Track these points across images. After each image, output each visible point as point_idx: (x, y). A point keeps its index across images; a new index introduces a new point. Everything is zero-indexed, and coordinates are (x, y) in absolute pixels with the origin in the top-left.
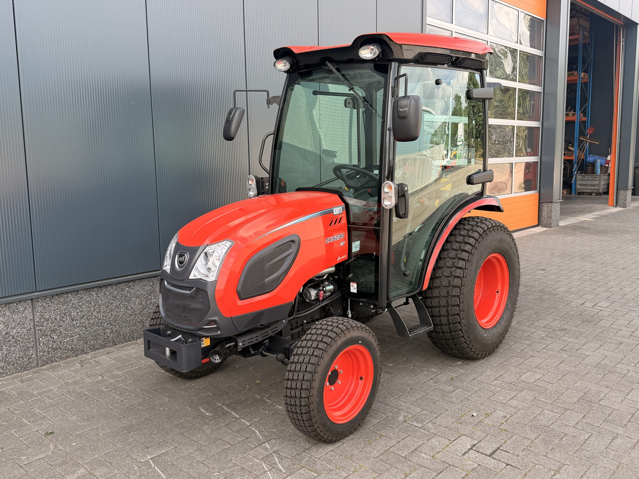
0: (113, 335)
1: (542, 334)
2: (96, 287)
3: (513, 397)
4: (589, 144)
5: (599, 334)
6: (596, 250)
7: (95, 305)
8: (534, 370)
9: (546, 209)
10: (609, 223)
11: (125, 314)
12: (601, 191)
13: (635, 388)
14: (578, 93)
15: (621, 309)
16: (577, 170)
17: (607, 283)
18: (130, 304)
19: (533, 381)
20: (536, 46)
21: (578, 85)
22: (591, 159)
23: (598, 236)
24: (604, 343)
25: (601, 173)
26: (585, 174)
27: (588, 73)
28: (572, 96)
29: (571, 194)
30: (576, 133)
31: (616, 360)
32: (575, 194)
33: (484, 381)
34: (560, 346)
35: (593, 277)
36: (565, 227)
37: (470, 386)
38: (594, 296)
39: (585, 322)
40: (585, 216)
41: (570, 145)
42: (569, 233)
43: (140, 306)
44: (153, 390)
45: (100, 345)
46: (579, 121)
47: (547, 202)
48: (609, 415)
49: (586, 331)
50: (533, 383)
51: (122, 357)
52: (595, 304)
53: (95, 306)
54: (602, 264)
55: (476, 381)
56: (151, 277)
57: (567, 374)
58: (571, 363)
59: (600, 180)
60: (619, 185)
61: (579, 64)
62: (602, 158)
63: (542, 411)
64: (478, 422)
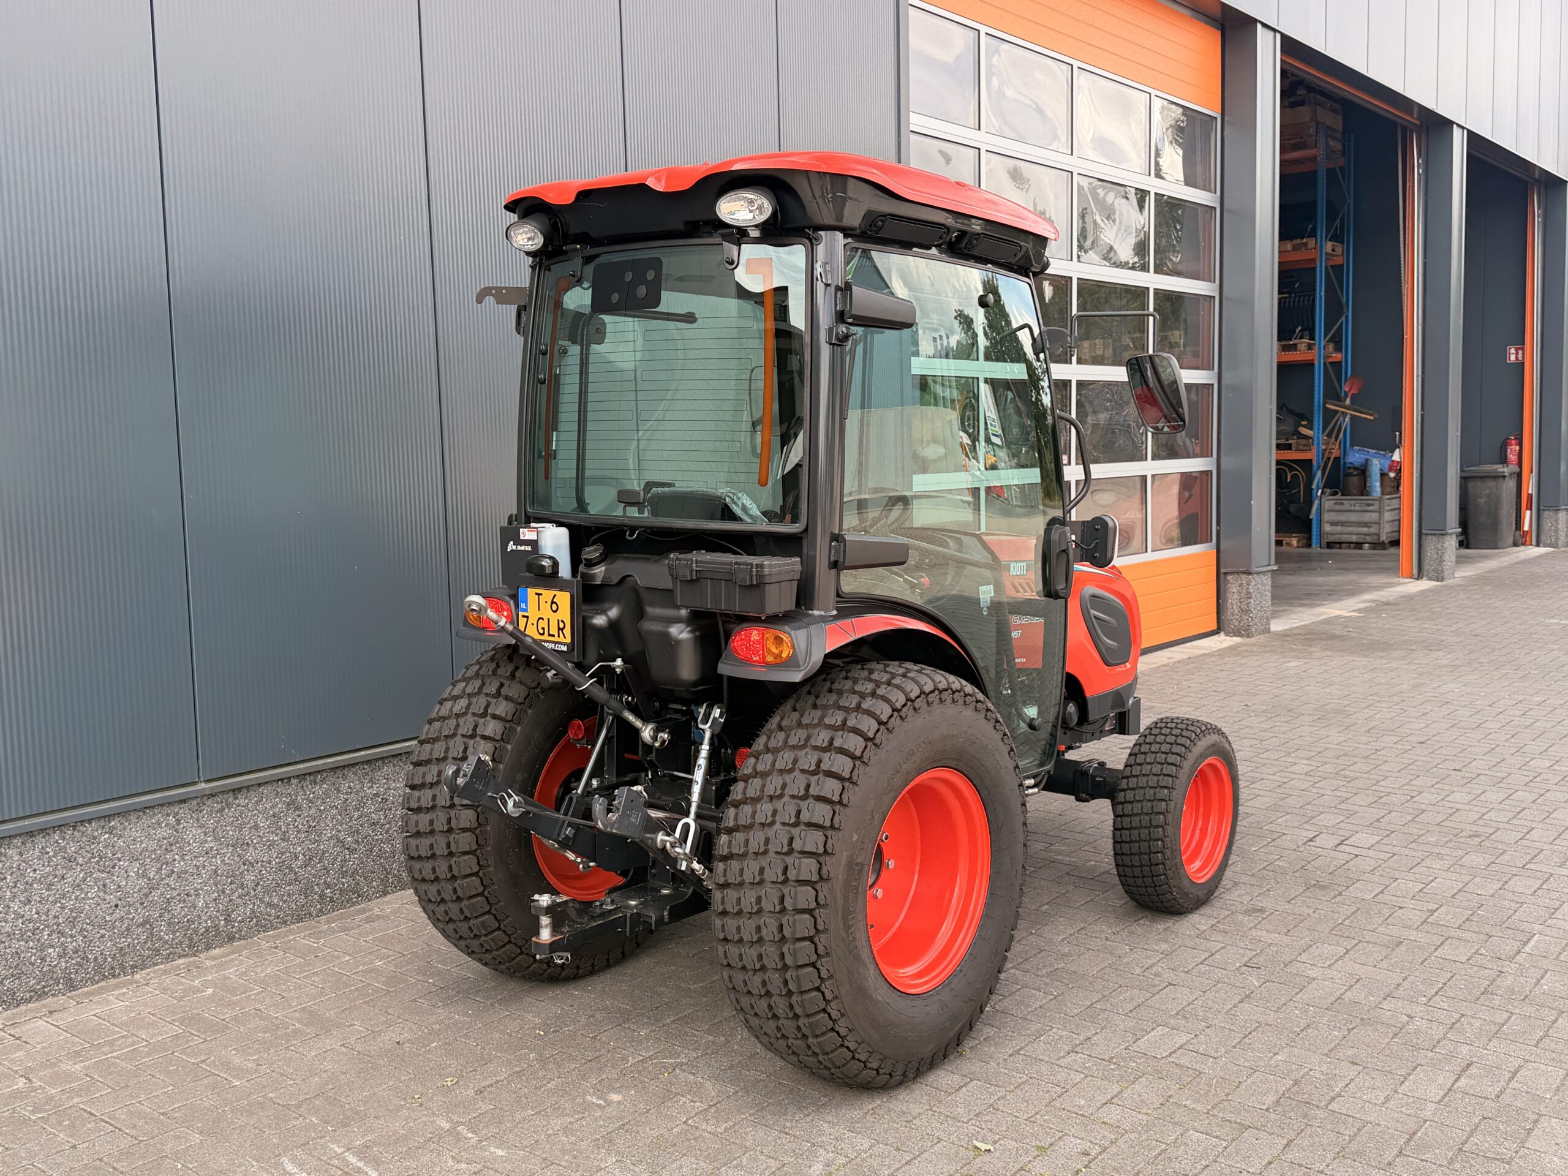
0: (67, 962)
1: (1200, 923)
2: (20, 835)
3: (1112, 1098)
4: (1351, 419)
5: (1344, 920)
6: (1358, 696)
7: (16, 883)
8: (1172, 1021)
9: (1235, 591)
10: (1398, 623)
11: (99, 905)
12: (1383, 538)
13: (1423, 1063)
14: (1318, 292)
15: (1407, 852)
16: (1321, 485)
17: (1378, 782)
18: (115, 878)
19: (1167, 1053)
20: (1199, 181)
21: (1318, 273)
22: (1355, 457)
23: (1367, 656)
24: (1356, 945)
25: (1383, 493)
26: (1343, 495)
27: (1343, 243)
28: (1304, 301)
29: (1309, 545)
30: (1316, 393)
31: (1381, 990)
32: (1321, 547)
33: (1041, 1057)
34: (1243, 955)
35: (1343, 767)
36: (1284, 635)
37: (1006, 1071)
38: (1341, 818)
39: (1312, 889)
40: (1338, 604)
41: (1303, 423)
42: (1292, 650)
43: (142, 882)
44: (162, 1114)
45: (31, 991)
46: (1324, 363)
47: (1238, 573)
48: (1352, 1138)
49: (1314, 912)
50: (1166, 1057)
51: (89, 1021)
52: (1343, 838)
53: (15, 887)
54: (1368, 731)
55: (1021, 1057)
56: (170, 804)
57: (1255, 1030)
58: (1268, 1001)
59: (1380, 511)
60: (1424, 524)
61: (1319, 221)
62: (1384, 455)
63: (1182, 1135)
64: (1014, 1170)
